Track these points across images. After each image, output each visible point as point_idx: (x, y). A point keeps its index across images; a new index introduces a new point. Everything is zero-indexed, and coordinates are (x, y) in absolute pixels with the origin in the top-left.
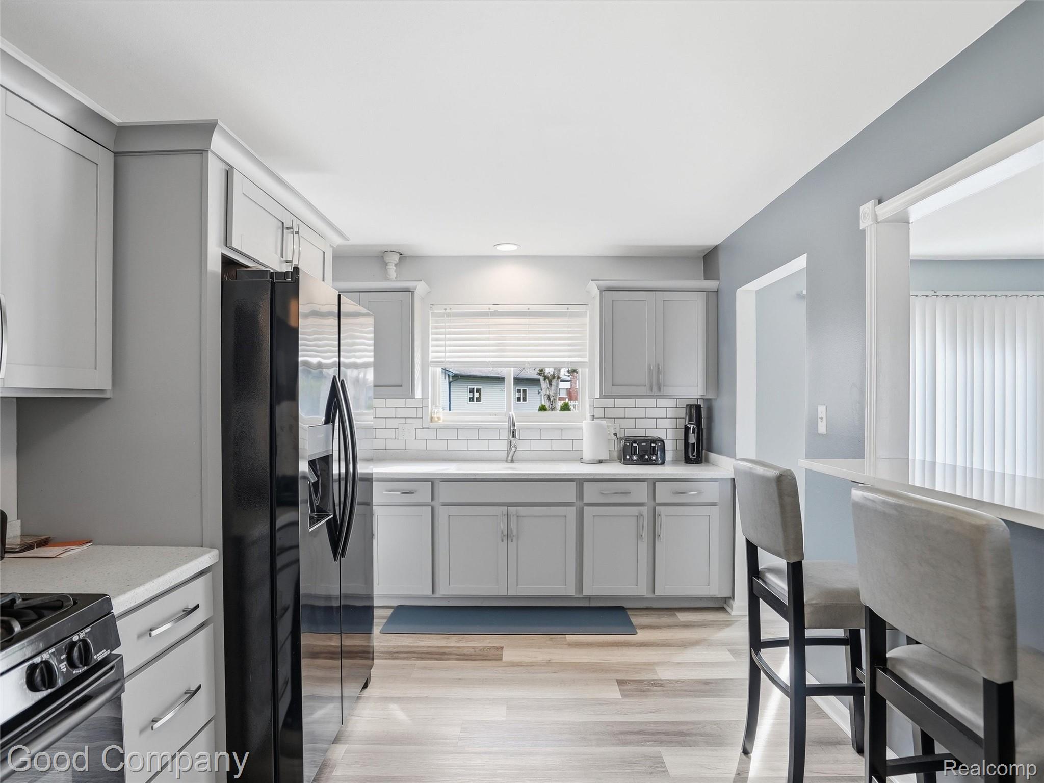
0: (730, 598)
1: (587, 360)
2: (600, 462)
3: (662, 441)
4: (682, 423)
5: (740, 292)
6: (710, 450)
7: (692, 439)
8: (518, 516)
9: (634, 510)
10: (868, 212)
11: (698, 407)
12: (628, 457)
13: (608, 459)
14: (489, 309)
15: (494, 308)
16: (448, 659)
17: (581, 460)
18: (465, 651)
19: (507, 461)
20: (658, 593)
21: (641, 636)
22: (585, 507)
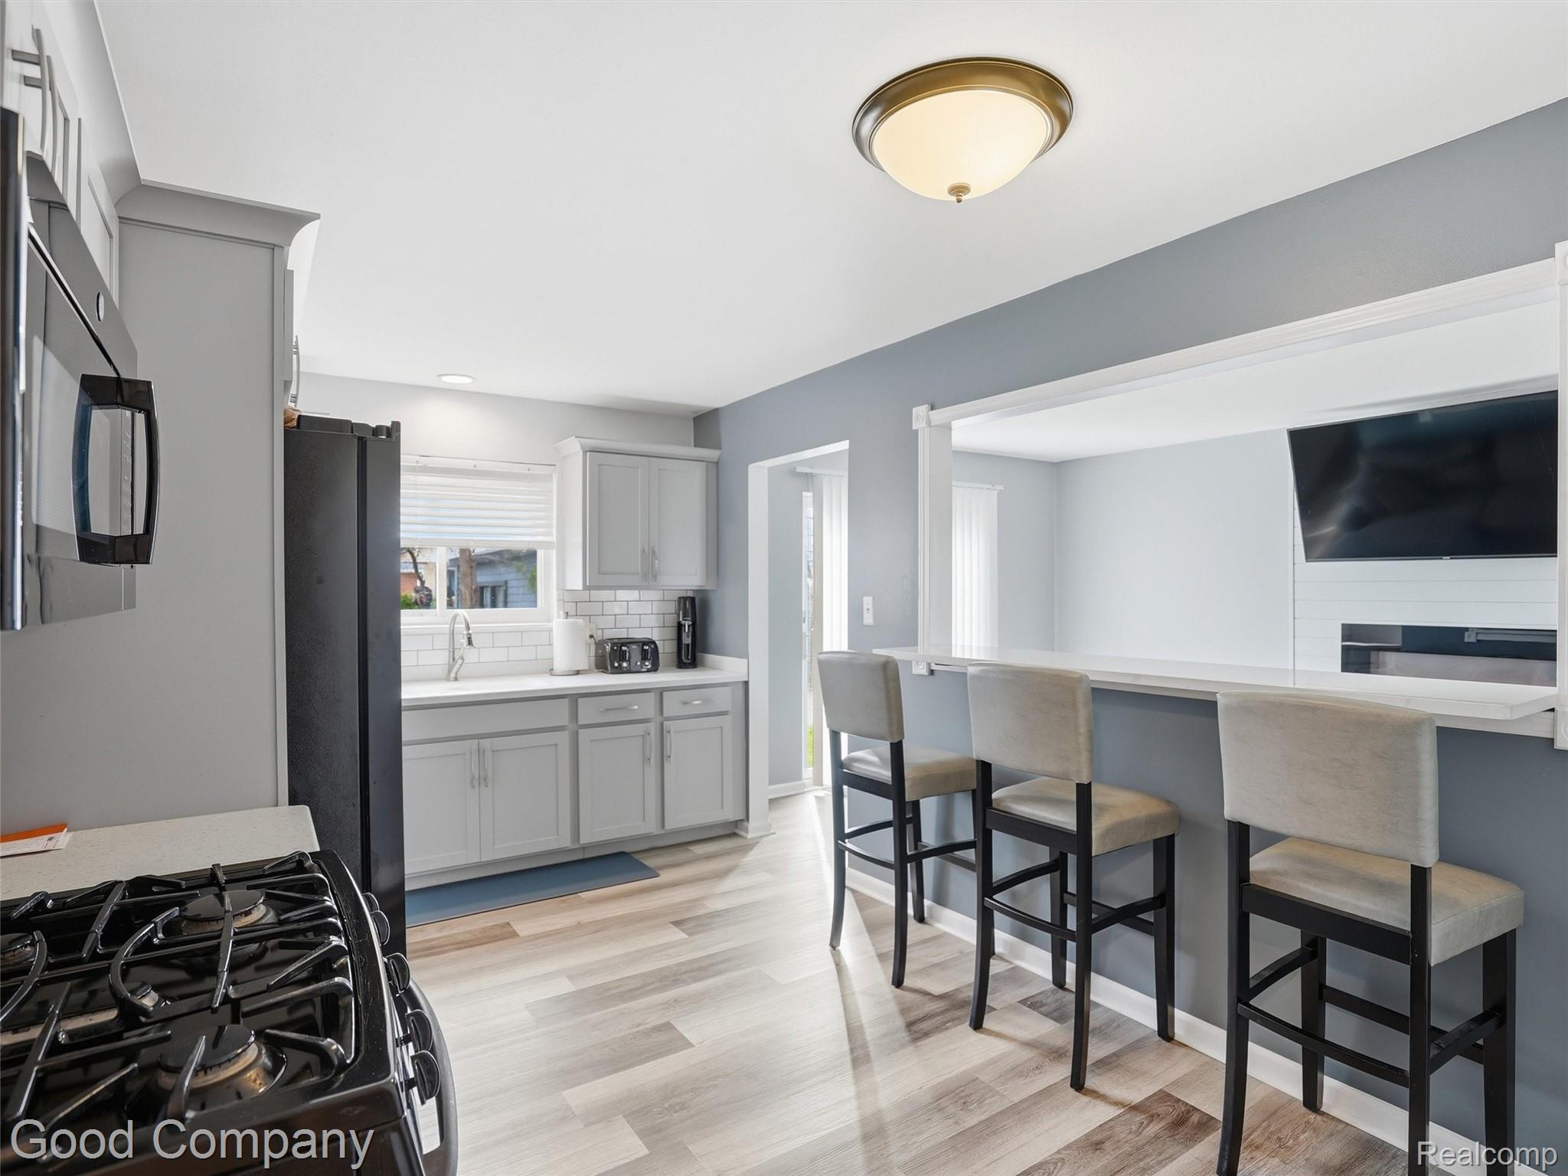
0: (742, 820)
1: (554, 539)
2: (578, 673)
3: (654, 643)
4: (671, 620)
5: (752, 468)
6: (706, 650)
7: (687, 640)
8: (493, 751)
9: (640, 728)
10: (922, 414)
11: (693, 599)
12: (616, 665)
13: (587, 668)
14: (417, 462)
15: (424, 461)
16: (446, 952)
17: (551, 672)
18: (461, 938)
19: (448, 679)
20: (668, 826)
21: (665, 876)
22: (580, 731)
